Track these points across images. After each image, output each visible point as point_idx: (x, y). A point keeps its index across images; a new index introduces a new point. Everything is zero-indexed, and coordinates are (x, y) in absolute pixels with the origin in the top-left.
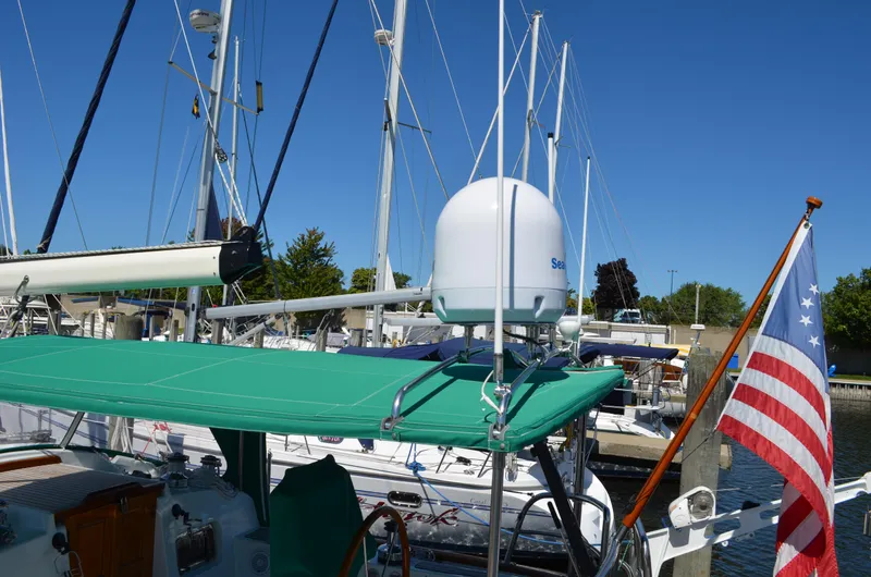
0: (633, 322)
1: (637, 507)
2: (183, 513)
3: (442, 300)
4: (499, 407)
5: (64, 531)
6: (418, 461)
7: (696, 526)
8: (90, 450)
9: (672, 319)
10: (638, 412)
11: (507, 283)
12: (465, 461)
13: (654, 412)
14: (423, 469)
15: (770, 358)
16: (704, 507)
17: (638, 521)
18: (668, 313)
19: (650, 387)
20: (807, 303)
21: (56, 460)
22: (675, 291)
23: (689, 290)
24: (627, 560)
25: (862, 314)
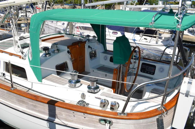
2: (90, 47)
4: (180, 20)
5: (69, 50)
6: (135, 39)
8: (69, 34)
10: (188, 30)
12: (146, 39)
14: (136, 41)
21: (63, 36)
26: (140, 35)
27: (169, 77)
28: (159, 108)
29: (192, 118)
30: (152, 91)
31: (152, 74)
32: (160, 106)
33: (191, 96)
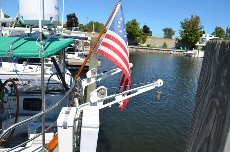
0: (77, 31)
1: (79, 73)
3: (22, 17)
4: (42, 46)
6: (17, 69)
7: (93, 77)
9: (87, 30)
10: (78, 54)
11: (42, 13)
13: (82, 53)
14: (19, 71)
15: (110, 36)
16: (94, 73)
17: (79, 77)
18: (86, 29)
19: (81, 47)
20: (119, 22)
22: (88, 23)
23: (92, 23)
24: (77, 87)
25: (131, 31)
26: (23, 64)
27: (44, 111)
28: (41, 150)
29: (77, 150)
30: (37, 130)
31: (39, 109)
32: (41, 148)
33: (69, 127)
